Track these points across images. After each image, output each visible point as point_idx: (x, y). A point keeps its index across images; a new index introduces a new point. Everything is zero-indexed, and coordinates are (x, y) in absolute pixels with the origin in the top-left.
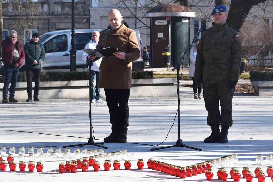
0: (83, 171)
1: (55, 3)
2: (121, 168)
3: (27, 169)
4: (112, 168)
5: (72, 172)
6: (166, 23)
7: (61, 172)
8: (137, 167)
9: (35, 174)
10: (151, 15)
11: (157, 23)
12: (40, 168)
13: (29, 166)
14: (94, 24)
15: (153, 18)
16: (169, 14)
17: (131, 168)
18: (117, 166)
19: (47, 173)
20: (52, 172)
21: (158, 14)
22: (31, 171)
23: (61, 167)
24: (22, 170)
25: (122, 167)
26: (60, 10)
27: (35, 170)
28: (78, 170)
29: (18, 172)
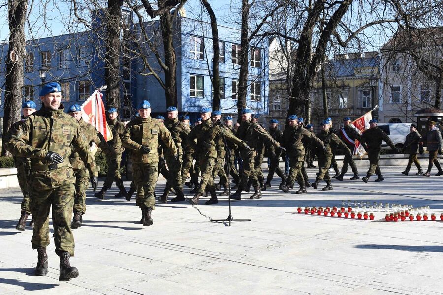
0: (402, 221)
1: (357, 108)
2: (428, 219)
3: (363, 218)
4: (422, 219)
5: (394, 221)
6: (427, 120)
7: (387, 221)
8: (440, 219)
9: (368, 222)
10: (417, 115)
11: (421, 120)
12: (372, 217)
13: (364, 215)
14: (380, 120)
15: (419, 117)
16: (429, 114)
17: (436, 219)
18: (425, 218)
19: (377, 221)
20: (380, 221)
21: (422, 115)
22: (365, 219)
23: (387, 217)
24: (360, 218)
25: (430, 218)
26: (360, 112)
27: (369, 218)
28: (399, 220)
29: (357, 219)
